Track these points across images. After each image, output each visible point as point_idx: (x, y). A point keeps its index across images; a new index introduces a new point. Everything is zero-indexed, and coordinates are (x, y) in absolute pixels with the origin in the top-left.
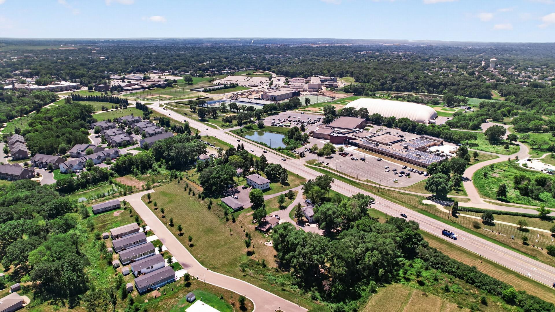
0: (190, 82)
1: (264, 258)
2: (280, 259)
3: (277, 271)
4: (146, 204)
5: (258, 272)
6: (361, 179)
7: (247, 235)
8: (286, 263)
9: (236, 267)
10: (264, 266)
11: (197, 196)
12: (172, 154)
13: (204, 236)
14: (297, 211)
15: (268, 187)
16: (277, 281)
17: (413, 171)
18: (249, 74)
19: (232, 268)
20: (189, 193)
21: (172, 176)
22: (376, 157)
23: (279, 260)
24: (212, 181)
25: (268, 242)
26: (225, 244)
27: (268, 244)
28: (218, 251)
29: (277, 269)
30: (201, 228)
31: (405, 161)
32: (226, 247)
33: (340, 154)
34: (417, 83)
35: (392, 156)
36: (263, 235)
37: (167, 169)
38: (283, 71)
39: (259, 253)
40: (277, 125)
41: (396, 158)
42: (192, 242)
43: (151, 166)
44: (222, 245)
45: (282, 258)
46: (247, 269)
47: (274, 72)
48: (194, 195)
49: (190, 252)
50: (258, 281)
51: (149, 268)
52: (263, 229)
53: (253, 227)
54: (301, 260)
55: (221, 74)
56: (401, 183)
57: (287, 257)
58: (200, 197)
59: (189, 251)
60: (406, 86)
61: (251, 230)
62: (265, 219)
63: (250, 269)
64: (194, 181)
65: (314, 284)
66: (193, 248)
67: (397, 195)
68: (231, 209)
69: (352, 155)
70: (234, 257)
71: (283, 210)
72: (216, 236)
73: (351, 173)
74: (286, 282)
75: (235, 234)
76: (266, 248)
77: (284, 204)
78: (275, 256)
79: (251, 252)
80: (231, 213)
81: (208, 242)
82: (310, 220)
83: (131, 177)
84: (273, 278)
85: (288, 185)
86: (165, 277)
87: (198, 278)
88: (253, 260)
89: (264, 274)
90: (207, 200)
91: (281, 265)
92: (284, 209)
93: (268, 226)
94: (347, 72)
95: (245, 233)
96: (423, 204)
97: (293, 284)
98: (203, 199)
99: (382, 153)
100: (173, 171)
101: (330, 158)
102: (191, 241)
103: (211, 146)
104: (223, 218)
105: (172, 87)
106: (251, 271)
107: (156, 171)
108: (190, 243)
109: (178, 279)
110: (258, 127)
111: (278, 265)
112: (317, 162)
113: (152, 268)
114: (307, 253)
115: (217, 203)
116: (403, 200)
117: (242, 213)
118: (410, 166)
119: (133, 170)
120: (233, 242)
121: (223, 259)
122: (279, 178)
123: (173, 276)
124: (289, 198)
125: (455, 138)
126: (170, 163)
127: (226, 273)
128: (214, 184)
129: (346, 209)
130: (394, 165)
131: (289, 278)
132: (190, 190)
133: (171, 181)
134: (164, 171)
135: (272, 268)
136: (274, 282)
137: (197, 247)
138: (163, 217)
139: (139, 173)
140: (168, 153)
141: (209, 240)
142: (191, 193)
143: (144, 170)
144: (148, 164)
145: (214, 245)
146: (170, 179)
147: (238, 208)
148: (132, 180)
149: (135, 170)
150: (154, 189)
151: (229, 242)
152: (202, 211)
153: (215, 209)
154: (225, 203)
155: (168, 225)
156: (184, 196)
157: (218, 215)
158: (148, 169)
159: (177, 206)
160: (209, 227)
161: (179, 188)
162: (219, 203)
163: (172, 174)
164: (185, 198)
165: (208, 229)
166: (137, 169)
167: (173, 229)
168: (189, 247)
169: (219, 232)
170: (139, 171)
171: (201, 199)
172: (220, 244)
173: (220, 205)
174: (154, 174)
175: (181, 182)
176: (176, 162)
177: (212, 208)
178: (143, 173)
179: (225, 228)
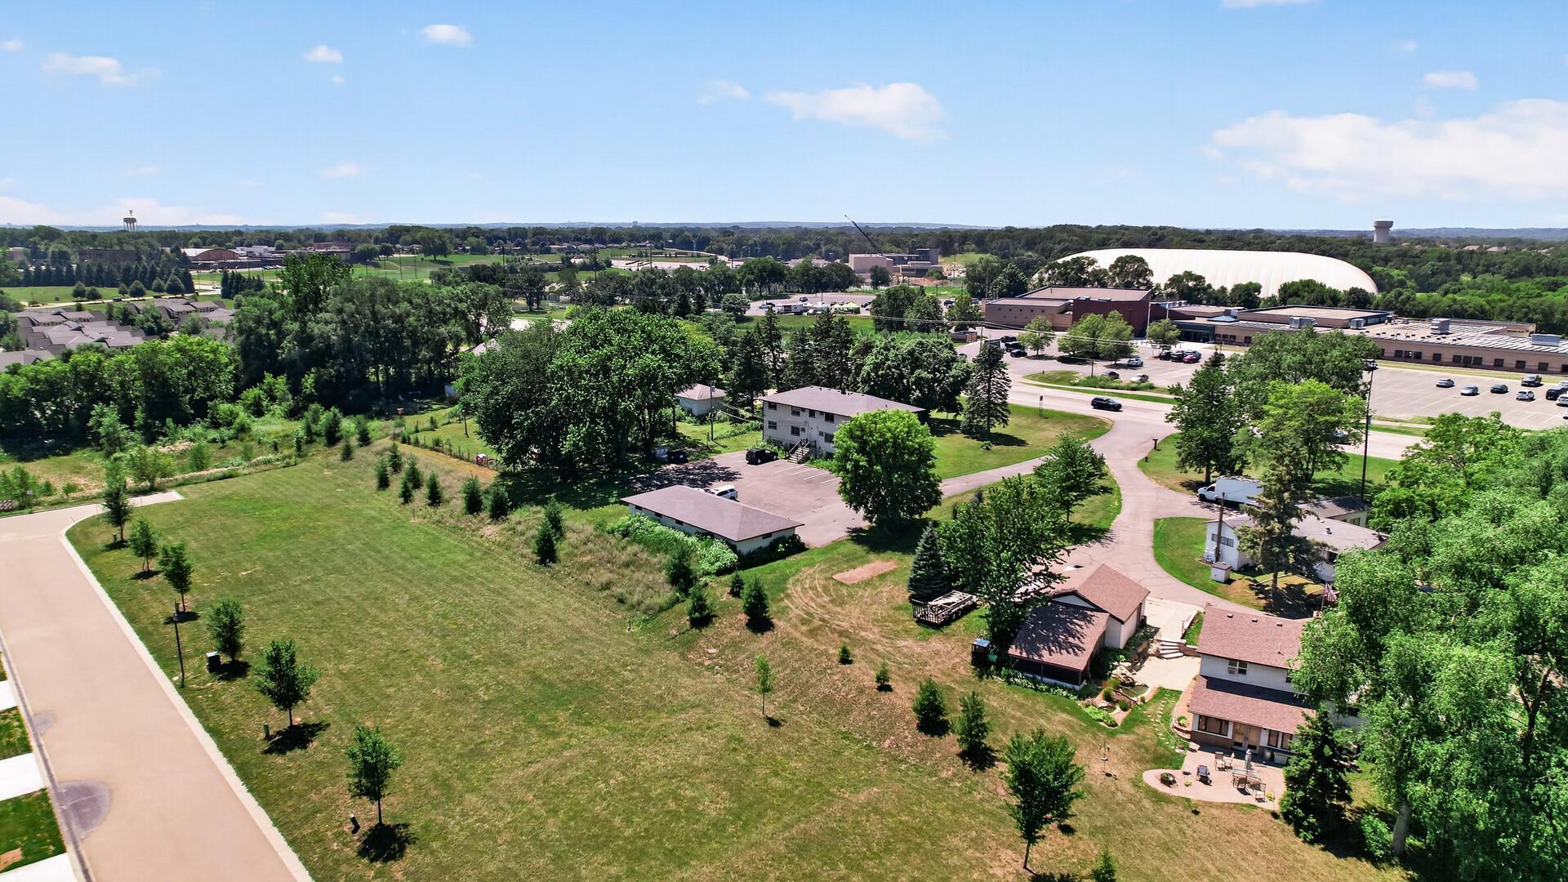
0: (439, 258)
7: (926, 714)
11: (457, 504)
13: (512, 742)
18: (640, 255)
20: (406, 497)
21: (311, 436)
26: (746, 808)
27: (1190, 787)
30: (483, 683)
32: (771, 834)
36: (1077, 711)
37: (293, 414)
40: (801, 313)
42: (392, 807)
43: (201, 408)
44: (719, 825)
47: (720, 252)
48: (435, 498)
52: (1059, 658)
53: (946, 649)
55: (548, 252)
58: (473, 504)
61: (935, 674)
62: (1051, 577)
64: (437, 443)
68: (717, 547)
71: (1096, 545)
72: (631, 738)
75: (805, 715)
80: (721, 572)
81: (559, 792)
83: (81, 462)
85: (1011, 441)
90: (528, 515)
92: (1098, 537)
93: (1090, 635)
95: (899, 700)
98: (499, 511)
100: (326, 416)
101: (1131, 367)
102: (375, 794)
104: (666, 609)
105: (376, 266)
107: (229, 424)
108: (367, 813)
112: (1079, 378)
115: (600, 527)
117: (805, 572)
119: (100, 425)
120: (819, 787)
126: (309, 381)
132: (414, 480)
133: (302, 455)
134: (274, 425)
137: (445, 857)
138: (170, 621)
139: (133, 439)
140: (303, 330)
141: (571, 773)
142: (421, 495)
143: (164, 424)
144: (186, 392)
145: (628, 821)
146: (299, 448)
147: (765, 543)
148: (78, 470)
149: (106, 421)
150: (184, 489)
151: (776, 782)
152: (489, 575)
153: (586, 559)
154: (658, 517)
155: (198, 670)
156: (373, 513)
157: (617, 590)
158: (184, 421)
159: (306, 555)
160: (556, 670)
161: (341, 480)
162: (610, 526)
163: (315, 428)
164: (380, 521)
165: (551, 685)
166: (122, 420)
167: (227, 698)
168: (348, 860)
169: (648, 706)
170: (132, 429)
171: (485, 514)
172: (692, 812)
173: (624, 536)
174: (214, 441)
175: (359, 453)
176: (338, 371)
177: (561, 554)
178: (151, 440)
179: (699, 675)
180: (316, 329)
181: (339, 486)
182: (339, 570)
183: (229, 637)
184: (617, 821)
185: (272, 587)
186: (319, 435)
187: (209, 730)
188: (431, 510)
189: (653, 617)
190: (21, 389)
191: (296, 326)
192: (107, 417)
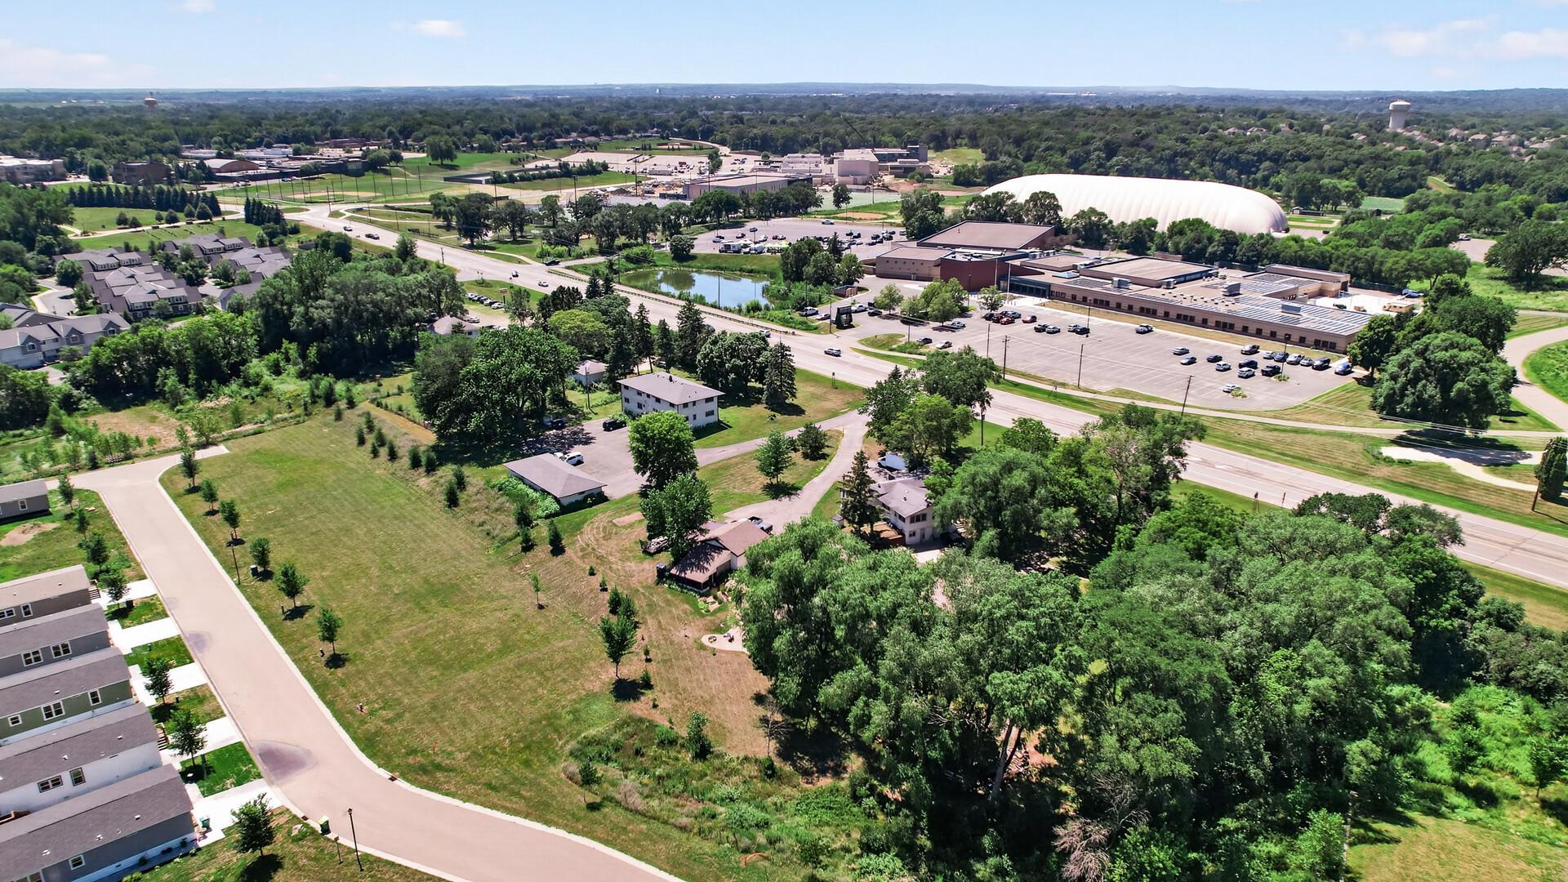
0: (447, 162)
1: (701, 709)
2: (785, 710)
3: (770, 772)
4: (176, 498)
5: (669, 783)
6: (1095, 388)
7: (616, 604)
8: (815, 731)
9: (552, 760)
10: (703, 751)
11: (405, 461)
12: (323, 311)
13: (405, 615)
14: (850, 493)
15: (712, 419)
16: (774, 829)
17: (1289, 359)
18: (644, 148)
19: (527, 763)
20: (375, 453)
21: (314, 398)
22: (1130, 324)
23: (778, 717)
24: (468, 390)
25: (719, 630)
26: (506, 648)
27: (721, 643)
28: (462, 684)
29: (771, 767)
30: (397, 584)
31: (1245, 331)
32: (511, 660)
33: (988, 318)
34: (1184, 154)
35: (1186, 318)
36: (694, 605)
37: (302, 375)
38: (751, 135)
39: (673, 685)
40: (738, 252)
41: (1204, 323)
42: (339, 646)
43: (236, 370)
44: (489, 656)
45: (798, 708)
46: (607, 771)
47: (723, 143)
48: (393, 456)
49: (321, 688)
50: (667, 837)
51: (57, 782)
52: (694, 575)
53: (648, 569)
54: (914, 704)
55: (554, 146)
56: (1259, 398)
57: (831, 691)
58: (416, 462)
59: (316, 688)
60: (1151, 166)
61: (634, 582)
62: (702, 533)
63: (626, 769)
64: (400, 409)
65: (986, 841)
66: (340, 672)
67: (1260, 434)
68: (549, 500)
69: (1034, 319)
70: (546, 711)
71: (785, 500)
72: (465, 615)
73: (1046, 369)
74: (826, 836)
75: (559, 603)
76: (712, 660)
77: (786, 477)
78: (759, 699)
79: (633, 683)
80: (548, 517)
81: (420, 640)
82: (913, 534)
83: (155, 413)
84: (752, 813)
85: (797, 411)
86: (120, 833)
87: (326, 829)
88: (641, 720)
89: (700, 795)
90: (447, 472)
91: (792, 744)
92: (789, 494)
93: (718, 561)
94: (958, 135)
95: (607, 596)
96: (1389, 461)
97: (868, 848)
98: (431, 468)
99: (1148, 311)
100: (325, 381)
101: (952, 329)
102: (332, 640)
103: (491, 304)
104: (510, 539)
105: (387, 173)
106: (631, 781)
107: (257, 384)
108: (328, 648)
109: (215, 835)
110: (673, 259)
111: (780, 742)
112: (903, 341)
113: (78, 779)
114: (941, 666)
115: (488, 482)
116: (1298, 450)
117: (598, 517)
118: (1267, 347)
119: (165, 384)
120: (545, 639)
121: (484, 718)
122: (761, 391)
123: (184, 822)
124: (806, 456)
125: (1391, 270)
126: (312, 351)
127: (493, 793)
128: (479, 403)
129: (1081, 473)
130: (1207, 344)
131: (839, 811)
132: (381, 440)
133: (308, 414)
134: (290, 385)
135: (746, 759)
136: (761, 839)
137: (361, 667)
138: (229, 544)
139: (189, 394)
140: (307, 313)
141: (429, 631)
142: (384, 452)
143: (210, 383)
144: (224, 357)
145: (448, 653)
146: (306, 409)
147: (580, 498)
148: (153, 419)
149: (170, 382)
150: (229, 443)
151: (527, 637)
152: (417, 515)
153: (474, 505)
154: (522, 479)
155: (246, 575)
156: (352, 465)
157: (487, 527)
158: (224, 381)
159: (308, 498)
160: (438, 576)
161: (335, 436)
162: (494, 482)
163: (317, 392)
164: (357, 472)
165: (433, 585)
166: (180, 381)
167: (262, 591)
168: (318, 668)
169: (480, 597)
170: (188, 386)
171: (422, 470)
172: (481, 648)
173: (500, 490)
174: (246, 397)
175: (347, 414)
176: (334, 346)
177: (461, 502)
178: (201, 396)
179: (515, 580)
180: (315, 313)
181: (332, 442)
182: (327, 510)
183: (262, 557)
184: (443, 653)
185: (286, 522)
186: (320, 397)
187: (254, 608)
188: (390, 464)
189: (504, 543)
190: (108, 358)
191: (301, 309)
192: (170, 379)
